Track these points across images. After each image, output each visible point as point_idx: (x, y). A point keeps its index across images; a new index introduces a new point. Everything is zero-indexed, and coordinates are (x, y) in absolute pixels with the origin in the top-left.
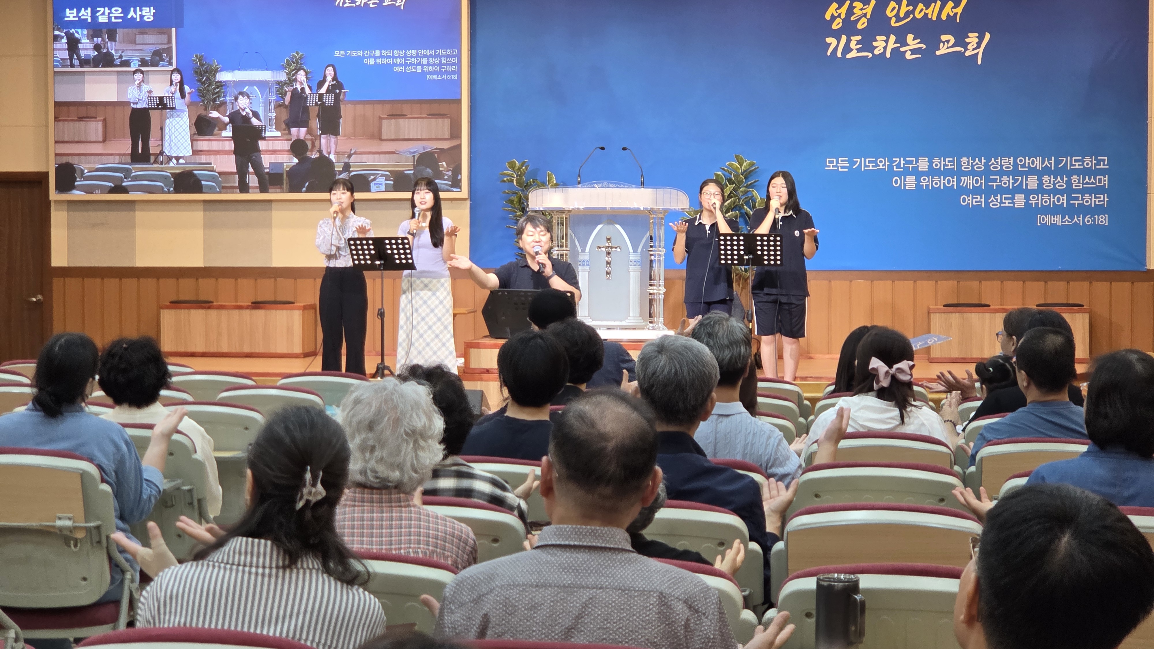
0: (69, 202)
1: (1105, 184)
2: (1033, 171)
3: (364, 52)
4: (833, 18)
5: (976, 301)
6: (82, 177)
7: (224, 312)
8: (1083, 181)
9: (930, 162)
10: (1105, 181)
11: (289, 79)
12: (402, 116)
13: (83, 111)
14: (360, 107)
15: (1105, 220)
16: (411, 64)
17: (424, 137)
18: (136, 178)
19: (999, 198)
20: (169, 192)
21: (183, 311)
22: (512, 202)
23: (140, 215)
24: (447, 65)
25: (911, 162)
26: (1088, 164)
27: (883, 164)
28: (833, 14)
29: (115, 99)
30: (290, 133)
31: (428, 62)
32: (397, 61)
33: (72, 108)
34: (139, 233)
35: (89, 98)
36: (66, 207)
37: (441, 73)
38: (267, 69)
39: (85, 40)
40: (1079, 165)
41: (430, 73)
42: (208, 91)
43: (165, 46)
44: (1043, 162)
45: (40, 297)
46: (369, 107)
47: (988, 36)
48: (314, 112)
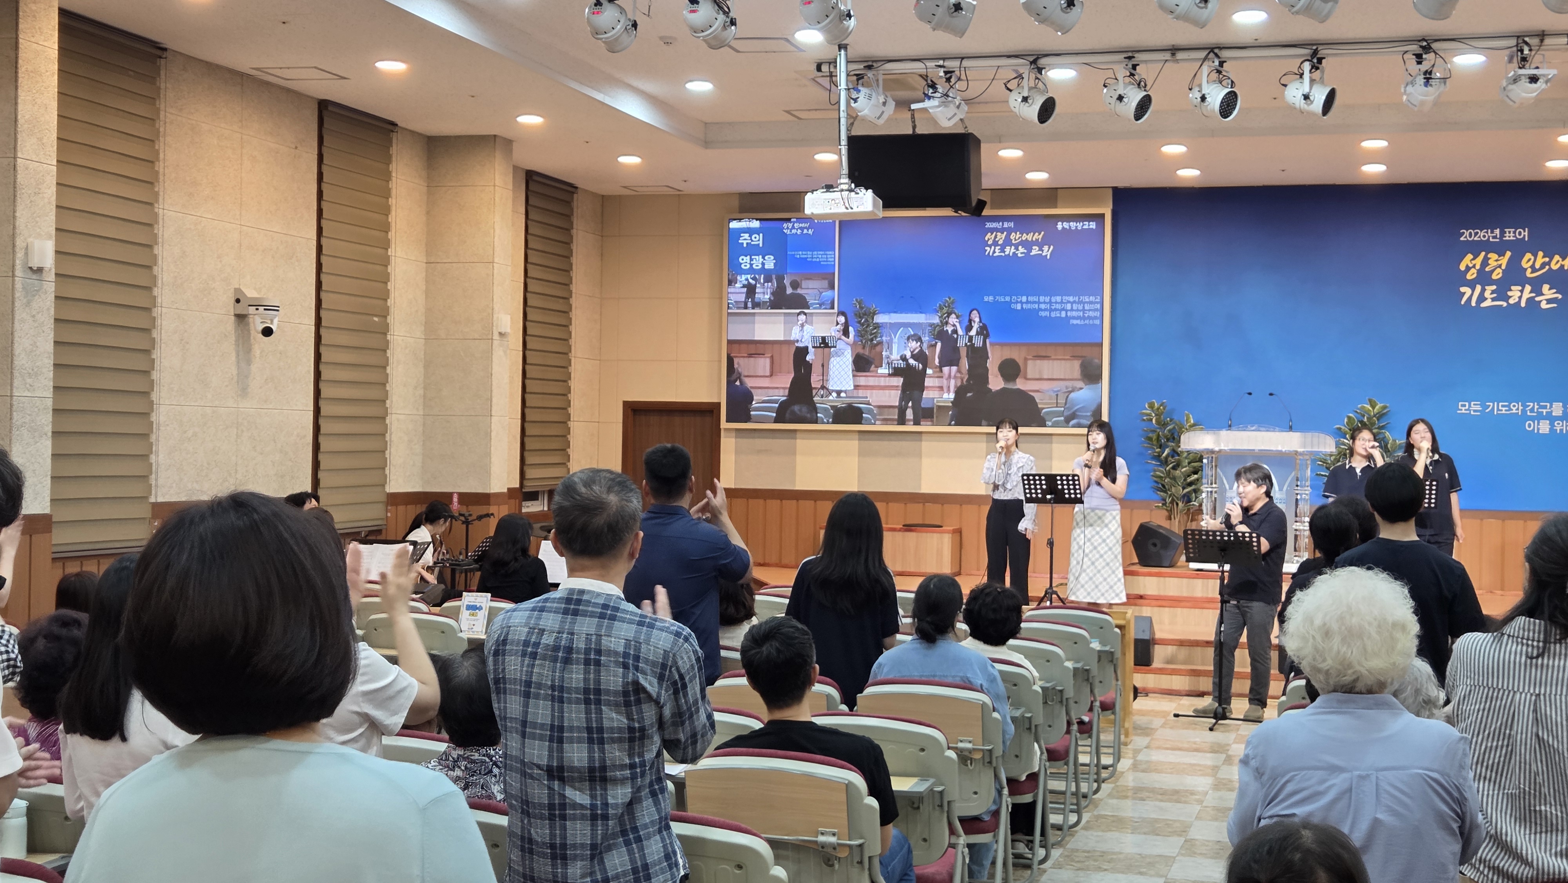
3: (1011, 298)
4: (1468, 269)
9: (1564, 407)
12: (1046, 357)
13: (753, 349)
16: (1056, 310)
20: (828, 423)
22: (1150, 439)
23: (801, 443)
24: (1089, 310)
25: (1545, 407)
27: (1516, 408)
28: (1467, 266)
29: (782, 339)
31: (1072, 307)
33: (743, 346)
34: (799, 458)
35: (758, 337)
36: (734, 434)
37: (1084, 318)
38: (921, 313)
42: (866, 332)
46: (1016, 348)
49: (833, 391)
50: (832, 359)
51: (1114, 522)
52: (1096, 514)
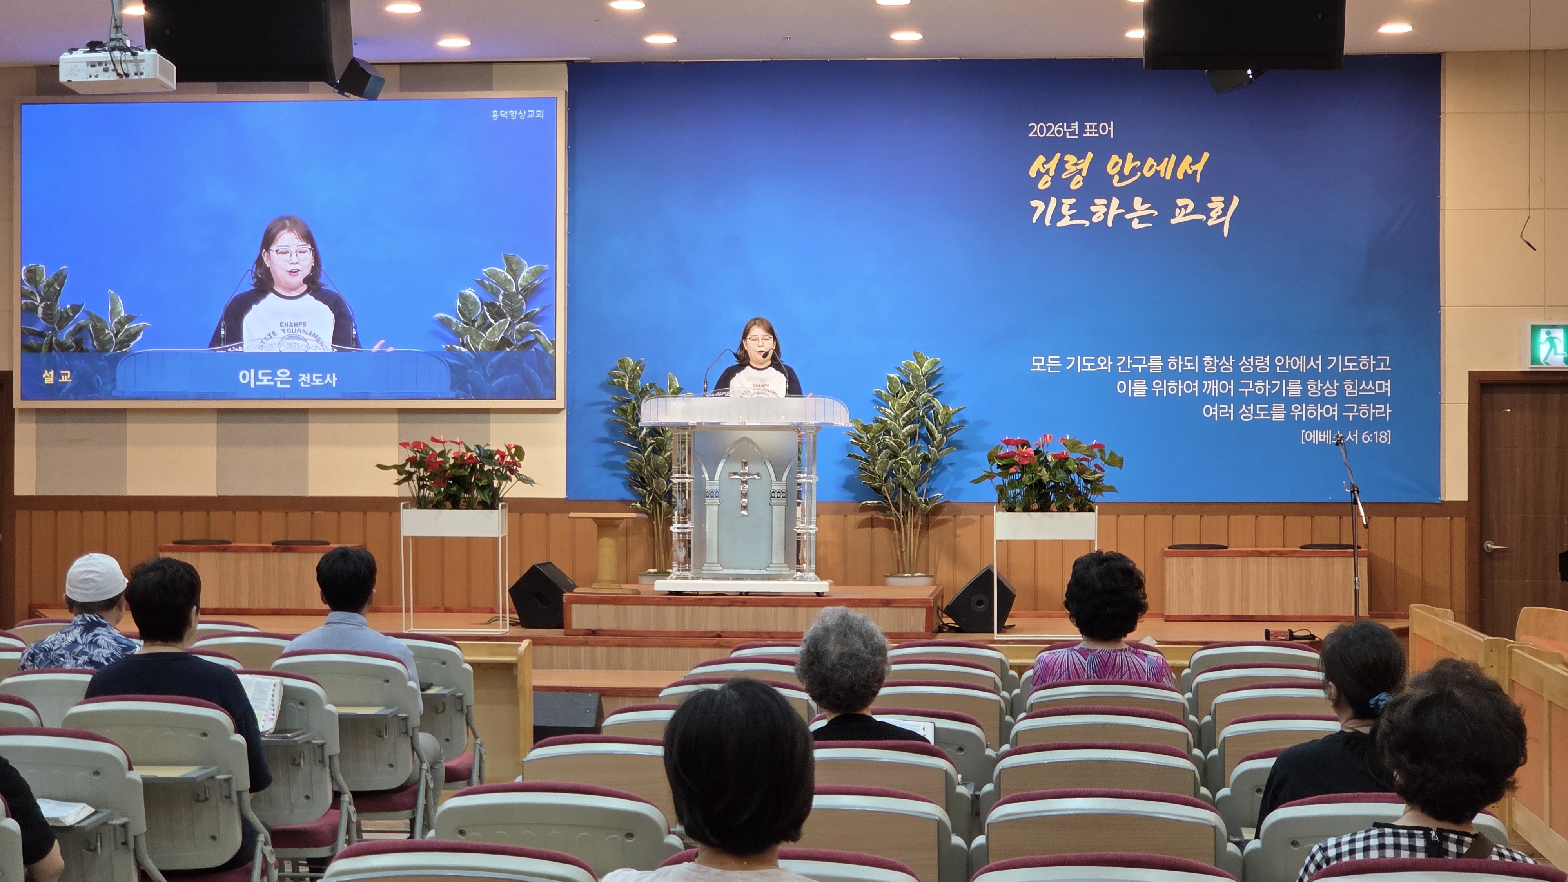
0: (40, 412)
1: (1386, 391)
2: (1294, 374)
4: (1040, 175)
7: (244, 556)
8: (1359, 387)
9: (1165, 362)
10: (1386, 387)
15: (1387, 437)
19: (1252, 408)
22: (623, 412)
23: (133, 429)
25: (1140, 362)
26: (1364, 365)
27: (1105, 363)
28: (1039, 170)
34: (132, 451)
40: (1353, 367)
44: (1308, 363)
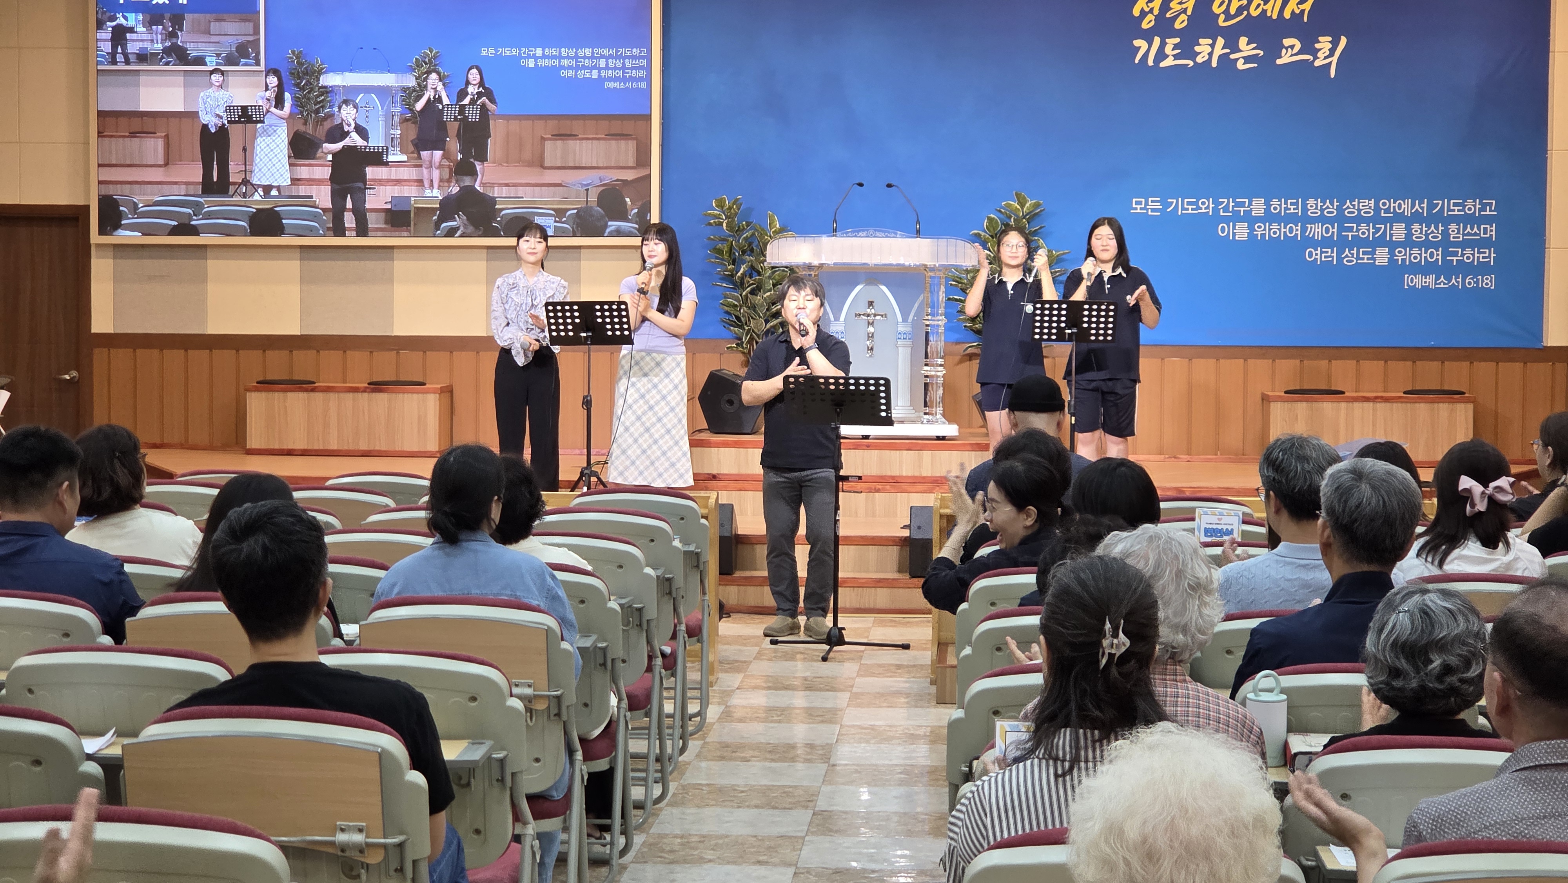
0: (116, 246)
1: (1491, 235)
2: (1399, 217)
3: (520, 50)
4: (1143, 14)
5: (1323, 387)
6: (136, 213)
7: (332, 396)
8: (1464, 231)
9: (1268, 204)
10: (1491, 231)
11: (419, 85)
12: (572, 136)
13: (136, 125)
14: (514, 125)
15: (1491, 281)
16: (584, 67)
17: (601, 165)
18: (208, 216)
19: (1355, 252)
21: (276, 394)
22: (720, 252)
23: (213, 265)
24: (632, 68)
25: (1242, 204)
26: (1470, 209)
27: (1206, 206)
28: (1142, 9)
29: (180, 109)
30: (419, 157)
31: (607, 64)
32: (565, 62)
33: (123, 121)
34: (211, 288)
35: (145, 106)
36: (111, 254)
37: (624, 80)
38: (389, 71)
39: (140, 28)
40: (1459, 210)
41: (610, 79)
42: (309, 99)
43: (251, 38)
44: (1413, 206)
45: (74, 374)
46: (527, 124)
47: (1343, 41)
48: (453, 128)
49: (259, 186)
50: (259, 140)
51: (678, 370)
52: (653, 359)
